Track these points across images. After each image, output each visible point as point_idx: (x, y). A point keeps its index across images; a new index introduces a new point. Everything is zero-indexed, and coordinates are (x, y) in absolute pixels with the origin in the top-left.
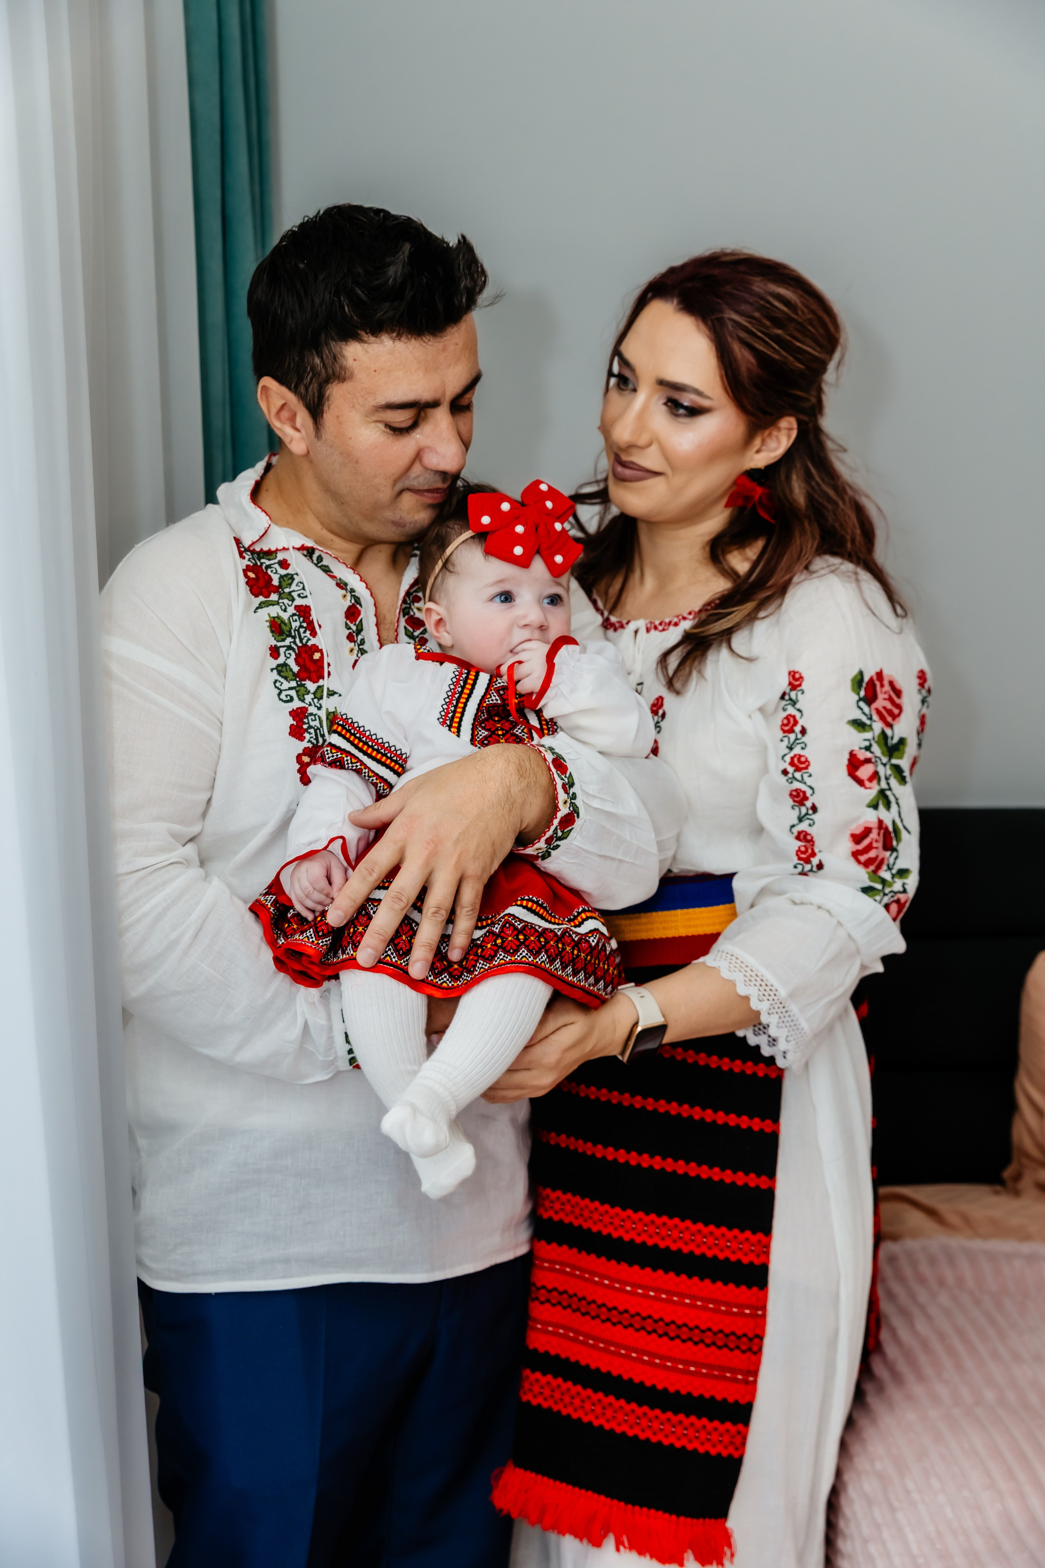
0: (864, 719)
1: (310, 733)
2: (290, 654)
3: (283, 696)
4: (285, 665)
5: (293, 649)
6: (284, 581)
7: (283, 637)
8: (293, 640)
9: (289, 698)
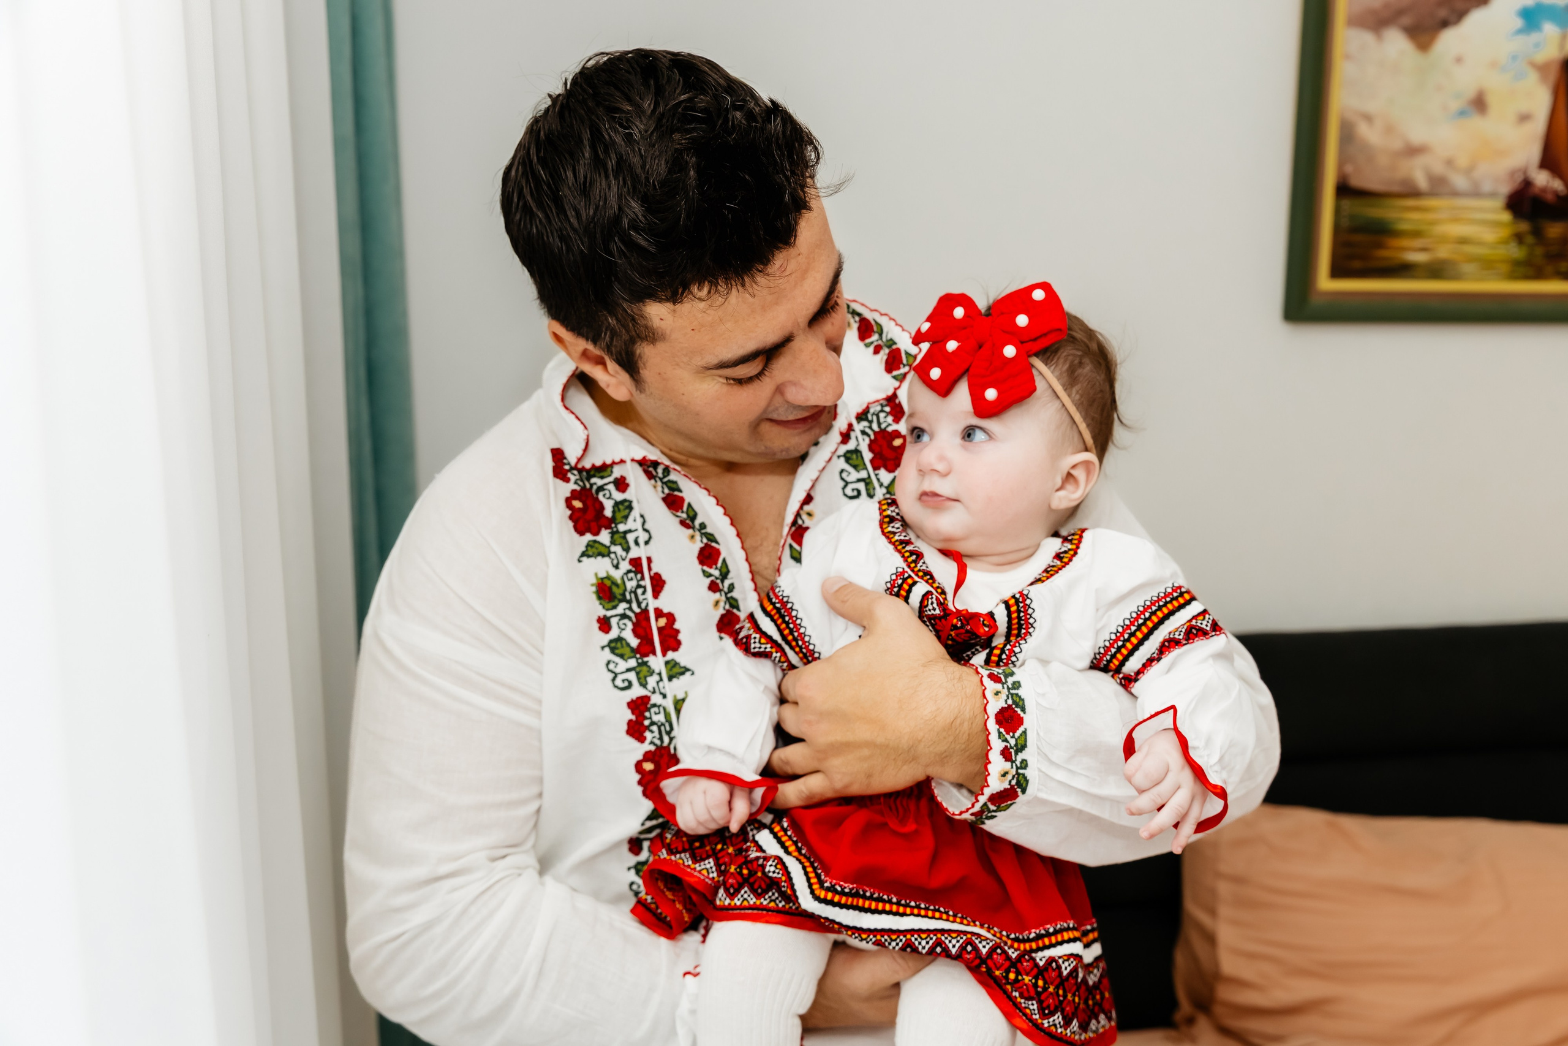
1: (652, 732)
2: (625, 624)
3: (619, 682)
4: (620, 639)
5: (629, 618)
6: (619, 510)
7: (614, 604)
8: (627, 606)
9: (626, 684)
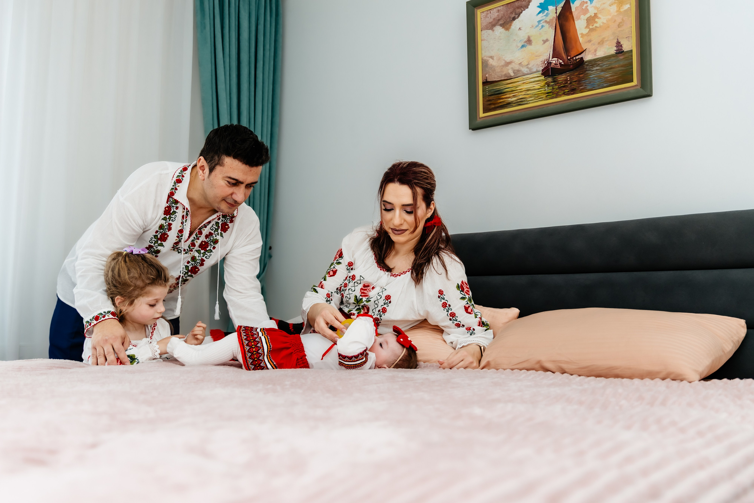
0: (464, 296)
5: (161, 233)
